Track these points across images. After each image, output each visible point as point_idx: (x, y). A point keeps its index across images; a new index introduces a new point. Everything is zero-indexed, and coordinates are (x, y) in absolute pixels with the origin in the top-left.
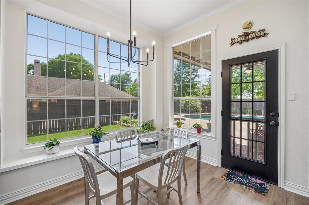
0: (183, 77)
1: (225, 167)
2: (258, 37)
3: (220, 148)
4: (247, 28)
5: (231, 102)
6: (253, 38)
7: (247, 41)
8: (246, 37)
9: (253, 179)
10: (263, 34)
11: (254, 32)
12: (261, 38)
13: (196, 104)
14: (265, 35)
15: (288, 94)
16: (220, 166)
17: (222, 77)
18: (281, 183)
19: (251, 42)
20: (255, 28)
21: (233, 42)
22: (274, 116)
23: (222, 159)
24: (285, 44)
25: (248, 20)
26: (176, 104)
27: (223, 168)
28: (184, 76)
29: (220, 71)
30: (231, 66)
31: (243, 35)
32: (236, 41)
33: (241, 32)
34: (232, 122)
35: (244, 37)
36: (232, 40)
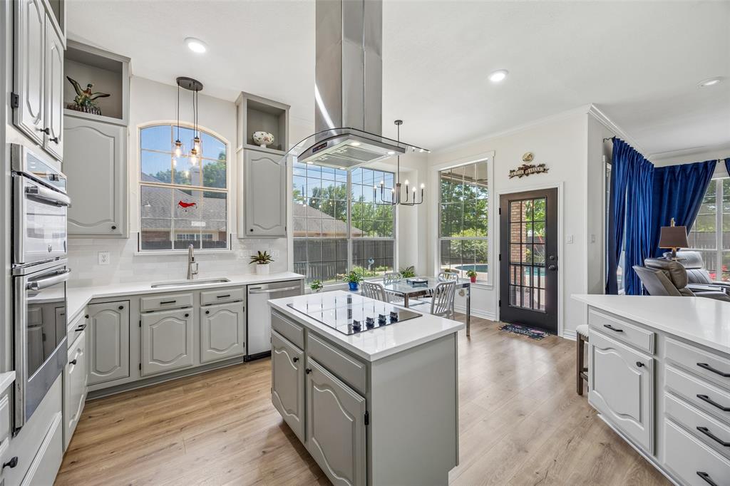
0: (456, 193)
1: (503, 321)
2: (538, 172)
3: (498, 299)
4: (527, 160)
5: (510, 243)
6: (533, 173)
7: (527, 175)
8: (525, 170)
9: (532, 331)
10: (543, 169)
11: (534, 166)
12: (541, 174)
13: (481, 244)
14: (545, 171)
15: (567, 235)
16: (498, 320)
17: (500, 213)
18: (560, 334)
19: (531, 176)
20: (535, 162)
21: (512, 174)
22: (553, 259)
23: (500, 312)
24: (564, 183)
25: (528, 151)
26: (445, 246)
27: (501, 322)
28: (457, 189)
29: (498, 207)
30: (510, 202)
31: (522, 169)
32: (515, 173)
33: (521, 163)
34: (512, 267)
35: (523, 171)
36: (511, 172)
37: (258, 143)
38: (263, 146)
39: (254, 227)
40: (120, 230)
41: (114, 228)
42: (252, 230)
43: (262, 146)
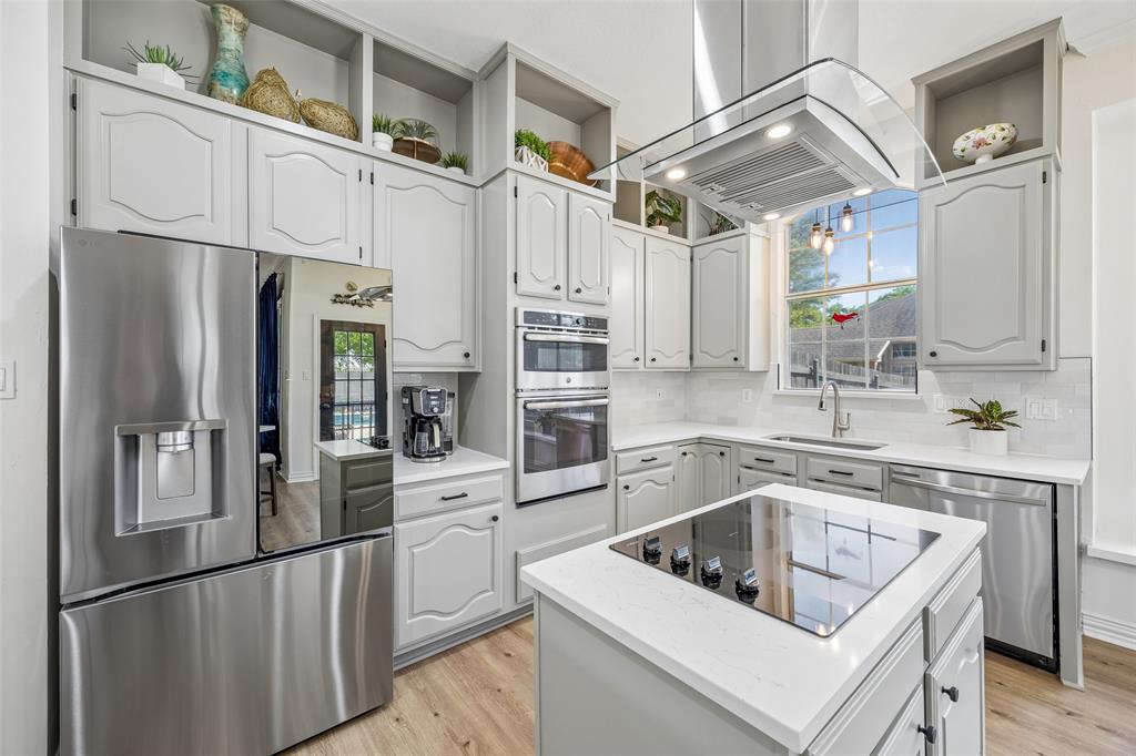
37: (967, 159)
38: (983, 161)
39: (937, 347)
40: (742, 362)
41: (736, 359)
42: (933, 354)
43: (979, 161)
